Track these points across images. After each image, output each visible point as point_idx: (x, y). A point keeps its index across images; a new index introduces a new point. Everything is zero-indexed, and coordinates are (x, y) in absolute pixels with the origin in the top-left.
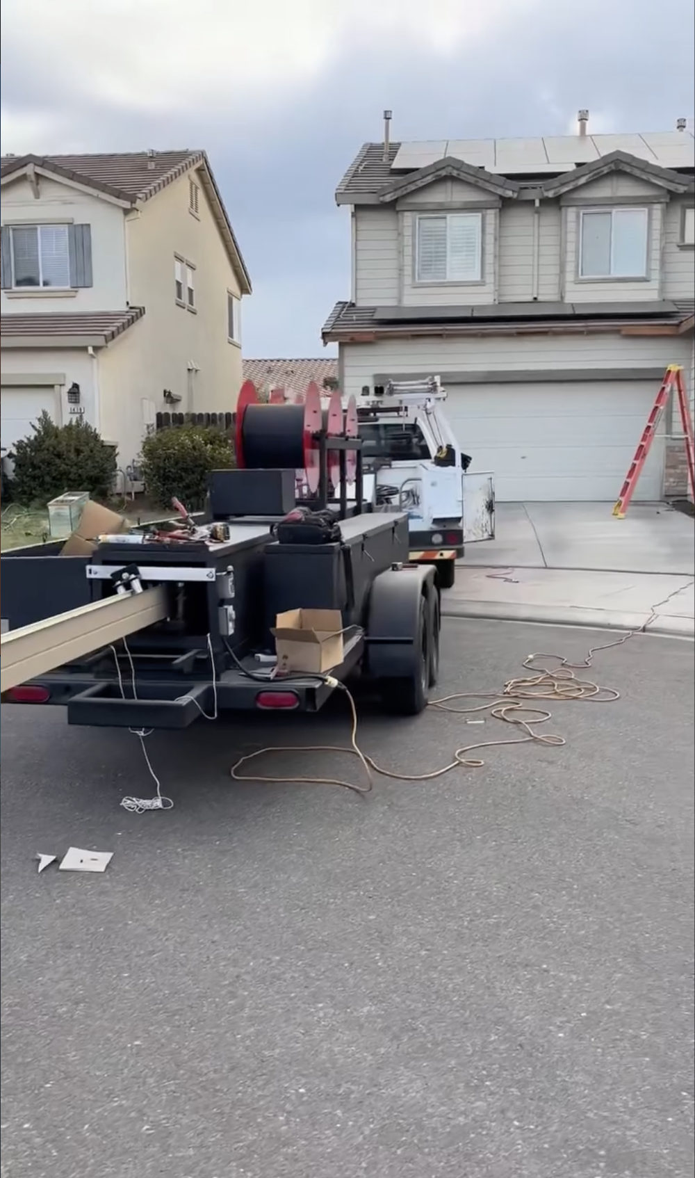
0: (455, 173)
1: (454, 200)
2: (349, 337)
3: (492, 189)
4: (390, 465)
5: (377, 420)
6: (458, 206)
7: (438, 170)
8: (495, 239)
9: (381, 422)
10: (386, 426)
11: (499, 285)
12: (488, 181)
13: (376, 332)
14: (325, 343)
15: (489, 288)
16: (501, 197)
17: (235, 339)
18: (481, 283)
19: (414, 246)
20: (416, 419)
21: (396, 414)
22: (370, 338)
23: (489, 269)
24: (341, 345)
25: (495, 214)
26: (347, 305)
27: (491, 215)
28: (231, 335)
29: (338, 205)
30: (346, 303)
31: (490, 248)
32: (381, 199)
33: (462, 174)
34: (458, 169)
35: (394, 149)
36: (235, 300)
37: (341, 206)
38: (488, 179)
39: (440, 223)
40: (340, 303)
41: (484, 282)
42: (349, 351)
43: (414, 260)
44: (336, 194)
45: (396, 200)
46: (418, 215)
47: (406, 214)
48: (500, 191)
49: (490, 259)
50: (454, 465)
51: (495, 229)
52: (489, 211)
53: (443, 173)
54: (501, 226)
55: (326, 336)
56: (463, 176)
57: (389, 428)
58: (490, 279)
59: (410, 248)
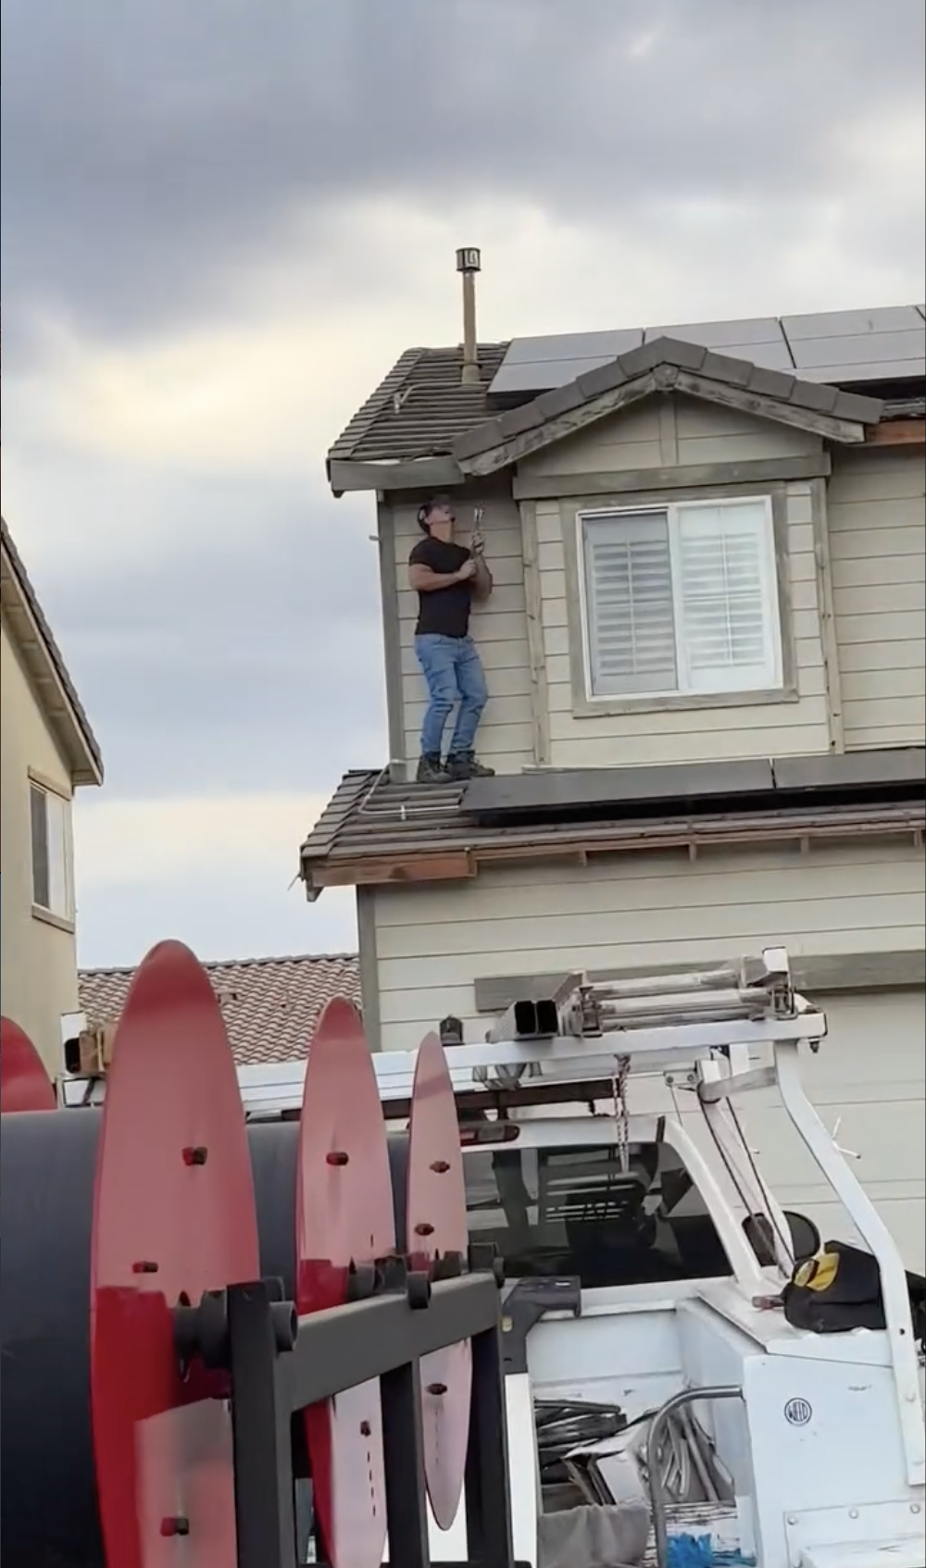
0: (683, 383)
1: (683, 462)
2: (389, 869)
3: (798, 420)
4: (576, 1307)
5: (512, 1133)
6: (700, 476)
7: (633, 378)
8: (820, 568)
9: (528, 1140)
10: (544, 1154)
11: (842, 701)
12: (785, 402)
13: (474, 848)
14: (314, 892)
15: (814, 709)
16: (828, 444)
17: (56, 907)
18: (788, 696)
19: (571, 599)
20: (661, 1124)
21: (580, 1108)
22: (458, 867)
23: (810, 654)
24: (365, 893)
25: (815, 497)
26: (378, 779)
27: (801, 500)
28: (42, 894)
29: (338, 494)
30: (376, 773)
31: (805, 596)
32: (466, 468)
33: (704, 385)
34: (692, 373)
35: (492, 357)
36: (53, 803)
37: (346, 494)
38: (785, 394)
39: (648, 531)
40: (353, 774)
41: (795, 692)
42: (390, 913)
43: (574, 637)
44: (328, 463)
45: (512, 470)
46: (579, 511)
47: (542, 508)
48: (823, 428)
49: (806, 624)
50: (879, 1323)
51: (817, 539)
52: (793, 489)
53: (649, 385)
54: (829, 532)
55: (316, 869)
56: (707, 390)
57: (553, 1161)
58: (811, 681)
59: (562, 604)
